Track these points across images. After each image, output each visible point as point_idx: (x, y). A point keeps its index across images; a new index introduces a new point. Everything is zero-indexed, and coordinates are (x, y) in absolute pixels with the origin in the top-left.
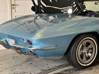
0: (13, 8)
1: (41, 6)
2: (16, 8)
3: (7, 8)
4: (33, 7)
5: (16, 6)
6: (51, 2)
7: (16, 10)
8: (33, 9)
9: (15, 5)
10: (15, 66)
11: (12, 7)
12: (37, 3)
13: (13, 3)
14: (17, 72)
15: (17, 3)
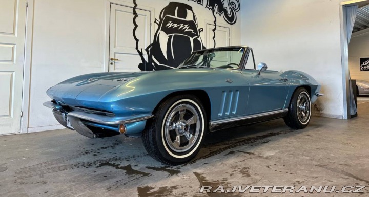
0: (112, 64)
1: (153, 64)
2: (116, 64)
3: (102, 63)
4: (140, 64)
5: (116, 61)
6: (167, 59)
7: (116, 67)
8: (141, 66)
9: (115, 59)
10: (103, 148)
11: (111, 62)
12: (146, 59)
13: (112, 56)
14: (105, 159)
15: (117, 56)
